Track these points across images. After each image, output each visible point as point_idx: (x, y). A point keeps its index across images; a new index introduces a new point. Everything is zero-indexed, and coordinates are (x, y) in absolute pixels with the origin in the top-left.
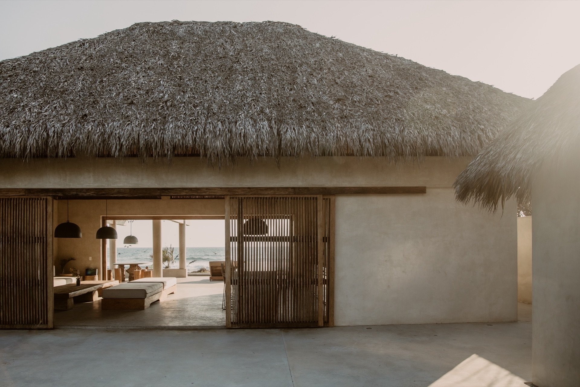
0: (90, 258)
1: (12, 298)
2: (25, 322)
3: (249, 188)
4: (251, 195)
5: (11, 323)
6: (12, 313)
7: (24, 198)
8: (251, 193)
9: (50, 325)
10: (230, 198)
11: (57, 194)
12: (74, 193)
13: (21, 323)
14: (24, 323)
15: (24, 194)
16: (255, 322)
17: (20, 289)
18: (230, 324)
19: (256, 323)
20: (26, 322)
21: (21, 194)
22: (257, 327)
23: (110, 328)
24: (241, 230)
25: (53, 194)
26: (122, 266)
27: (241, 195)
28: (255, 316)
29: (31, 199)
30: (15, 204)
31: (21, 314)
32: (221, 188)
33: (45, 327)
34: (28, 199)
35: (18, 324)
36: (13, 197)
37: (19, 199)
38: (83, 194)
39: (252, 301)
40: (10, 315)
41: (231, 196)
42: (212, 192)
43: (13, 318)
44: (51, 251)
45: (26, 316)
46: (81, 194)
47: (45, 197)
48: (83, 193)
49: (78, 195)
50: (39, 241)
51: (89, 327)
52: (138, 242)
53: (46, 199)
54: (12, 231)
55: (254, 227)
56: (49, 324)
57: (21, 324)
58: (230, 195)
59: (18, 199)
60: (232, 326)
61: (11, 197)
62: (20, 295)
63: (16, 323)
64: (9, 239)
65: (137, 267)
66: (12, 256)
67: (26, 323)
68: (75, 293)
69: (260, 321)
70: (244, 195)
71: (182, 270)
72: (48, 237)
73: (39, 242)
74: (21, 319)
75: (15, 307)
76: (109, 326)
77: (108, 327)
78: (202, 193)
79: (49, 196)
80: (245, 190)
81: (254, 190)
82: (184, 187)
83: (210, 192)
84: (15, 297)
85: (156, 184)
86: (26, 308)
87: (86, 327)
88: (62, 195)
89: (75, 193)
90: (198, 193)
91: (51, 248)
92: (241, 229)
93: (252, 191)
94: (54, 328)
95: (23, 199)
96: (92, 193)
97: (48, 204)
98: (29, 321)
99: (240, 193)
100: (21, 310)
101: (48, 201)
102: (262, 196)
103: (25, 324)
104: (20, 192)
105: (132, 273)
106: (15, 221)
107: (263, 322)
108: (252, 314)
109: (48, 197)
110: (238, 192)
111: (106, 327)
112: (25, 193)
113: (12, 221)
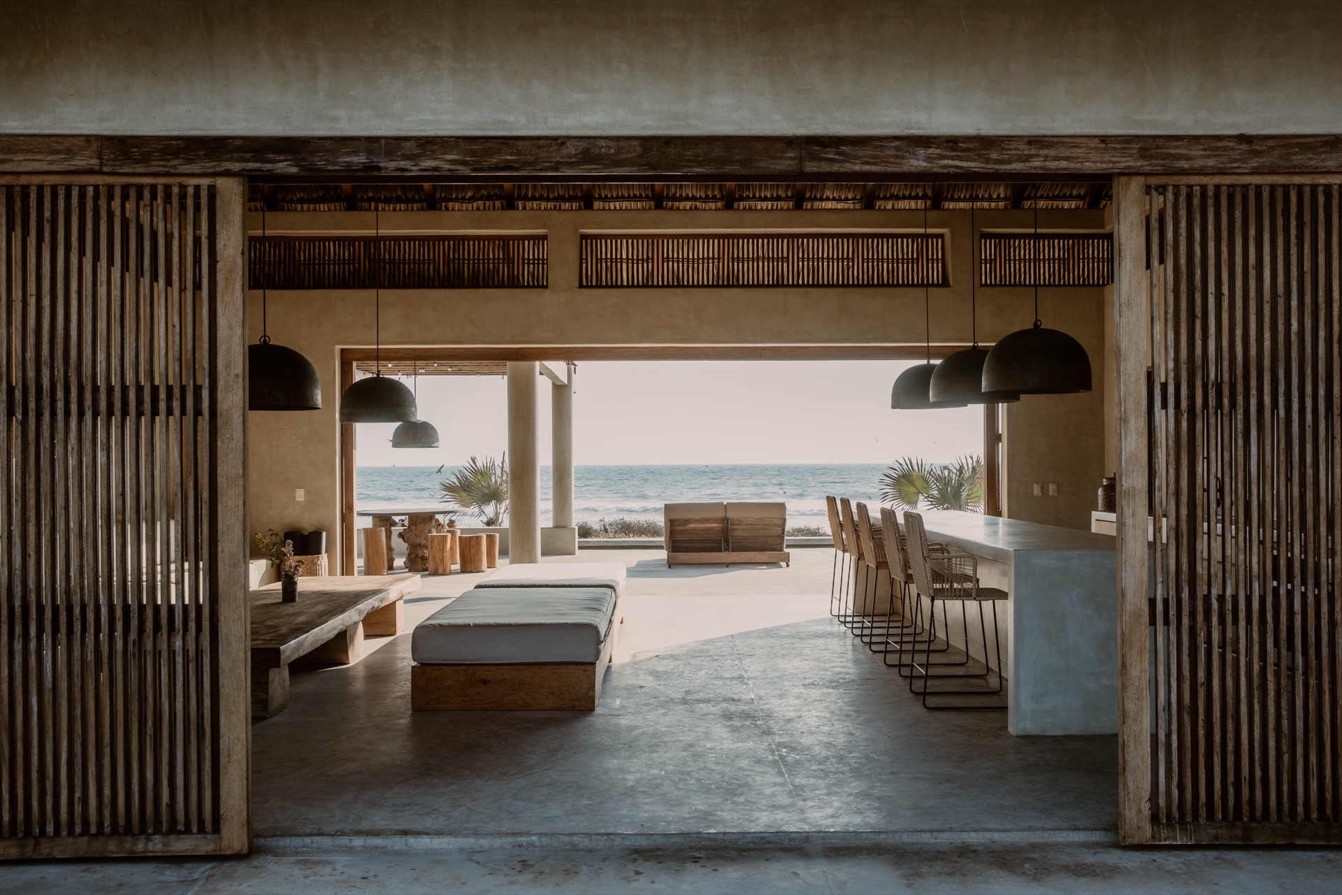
0: (300, 495)
1: (34, 701)
2: (100, 823)
3: (1243, 138)
4: (1254, 172)
5: (28, 832)
6: (34, 775)
7: (96, 187)
8: (1254, 163)
9: (234, 836)
10: (1148, 189)
11: (269, 166)
12: (355, 159)
13: (78, 830)
14: (93, 829)
15: (94, 161)
16: (1274, 816)
17: (77, 654)
18: (1148, 827)
19: (1280, 819)
20: (107, 823)
21: (80, 162)
22: (1281, 842)
23: (532, 845)
24: (1199, 351)
25: (251, 165)
26: (384, 520)
27: (1202, 172)
28: (1273, 786)
29: (133, 193)
30: (47, 214)
31: (78, 782)
32: (1104, 139)
33: (204, 845)
34: (118, 192)
35: (64, 833)
36: (36, 180)
37: (68, 188)
38: (403, 164)
39: (1257, 707)
40: (20, 791)
41: (1154, 181)
42: (1057, 159)
43: (35, 804)
44: (240, 457)
45: (107, 791)
46: (393, 165)
47: (204, 182)
48: (405, 157)
49: (379, 169)
50: (176, 405)
51: (424, 842)
52: (438, 441)
53: (212, 193)
54: (30, 354)
55: (1267, 335)
56: (225, 830)
57: (81, 835)
58: (1146, 174)
59: (61, 192)
60: (1153, 837)
61: (24, 180)
62: (77, 682)
63: (50, 829)
64: (18, 394)
65: (434, 523)
66: (31, 485)
67: (107, 830)
68: (301, 644)
69: (1300, 809)
70: (1221, 172)
71: (561, 531)
72: (221, 384)
73: (177, 412)
74: (78, 808)
75: (49, 746)
76: (528, 834)
77: (523, 840)
78: (1009, 162)
79: (227, 173)
80: (1225, 149)
81: (1273, 148)
82: (915, 132)
83: (1046, 158)
84: (48, 697)
85: (778, 117)
86: (107, 751)
87: (411, 840)
88: (294, 170)
89: (361, 159)
90: (988, 161)
91: (237, 443)
92: (1199, 343)
93: (1258, 154)
94: (251, 853)
95: (90, 190)
96: (452, 162)
97: (219, 216)
98: (121, 820)
99: (1198, 163)
100: (78, 761)
101: (218, 202)
102: (1307, 180)
103: (100, 832)
104: (71, 153)
105: (418, 541)
106: (46, 301)
107: (1314, 815)
108: (1258, 773)
109: (221, 182)
110: (1188, 158)
111: (510, 840)
112: (100, 158)
113: (32, 301)
